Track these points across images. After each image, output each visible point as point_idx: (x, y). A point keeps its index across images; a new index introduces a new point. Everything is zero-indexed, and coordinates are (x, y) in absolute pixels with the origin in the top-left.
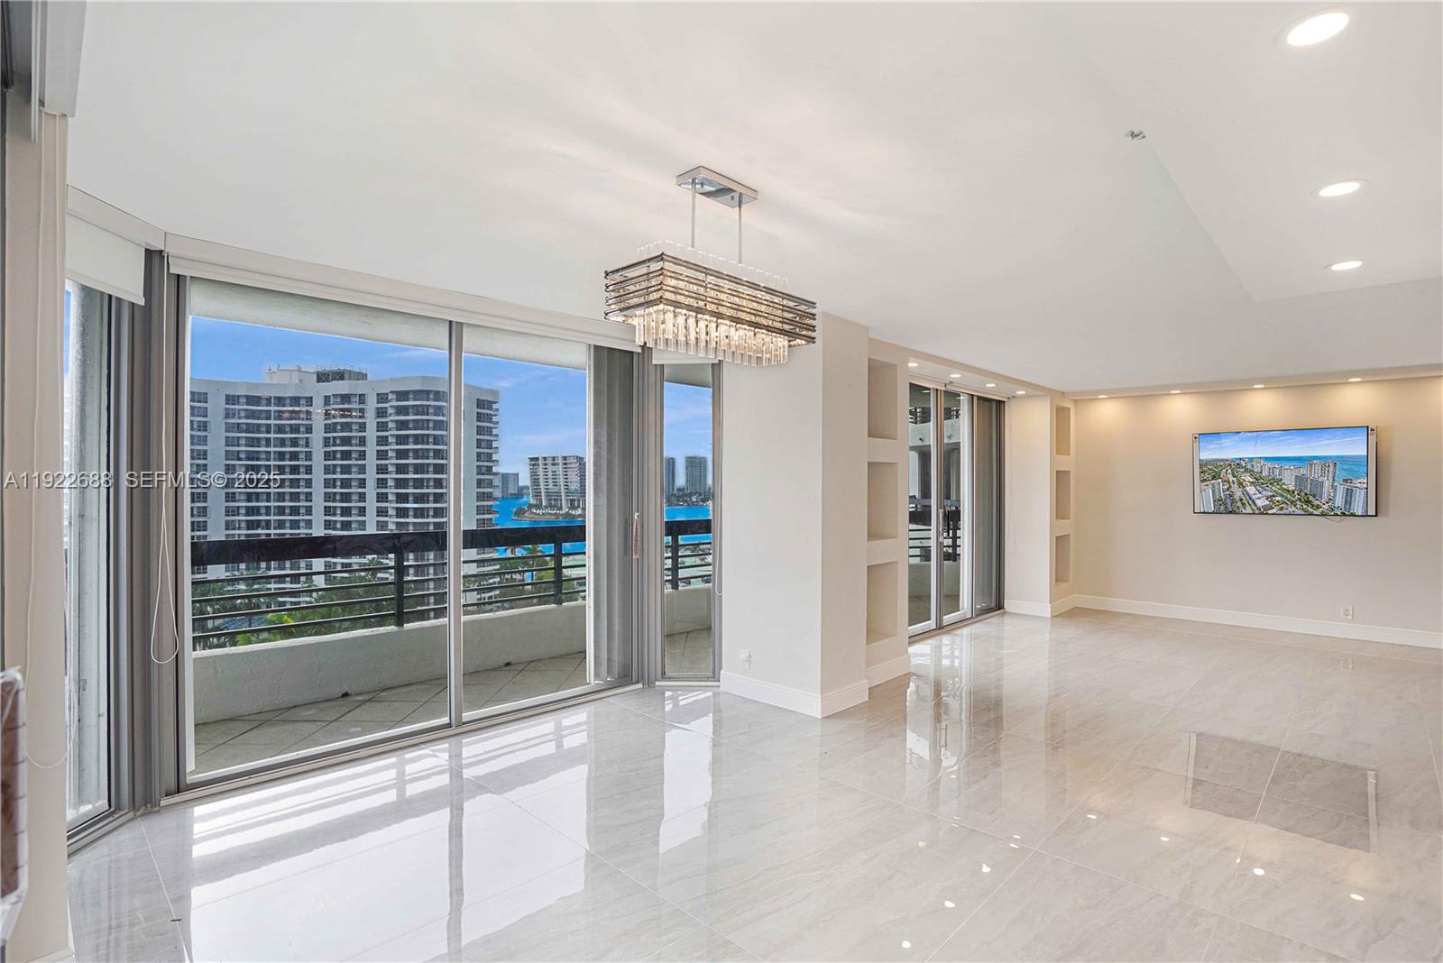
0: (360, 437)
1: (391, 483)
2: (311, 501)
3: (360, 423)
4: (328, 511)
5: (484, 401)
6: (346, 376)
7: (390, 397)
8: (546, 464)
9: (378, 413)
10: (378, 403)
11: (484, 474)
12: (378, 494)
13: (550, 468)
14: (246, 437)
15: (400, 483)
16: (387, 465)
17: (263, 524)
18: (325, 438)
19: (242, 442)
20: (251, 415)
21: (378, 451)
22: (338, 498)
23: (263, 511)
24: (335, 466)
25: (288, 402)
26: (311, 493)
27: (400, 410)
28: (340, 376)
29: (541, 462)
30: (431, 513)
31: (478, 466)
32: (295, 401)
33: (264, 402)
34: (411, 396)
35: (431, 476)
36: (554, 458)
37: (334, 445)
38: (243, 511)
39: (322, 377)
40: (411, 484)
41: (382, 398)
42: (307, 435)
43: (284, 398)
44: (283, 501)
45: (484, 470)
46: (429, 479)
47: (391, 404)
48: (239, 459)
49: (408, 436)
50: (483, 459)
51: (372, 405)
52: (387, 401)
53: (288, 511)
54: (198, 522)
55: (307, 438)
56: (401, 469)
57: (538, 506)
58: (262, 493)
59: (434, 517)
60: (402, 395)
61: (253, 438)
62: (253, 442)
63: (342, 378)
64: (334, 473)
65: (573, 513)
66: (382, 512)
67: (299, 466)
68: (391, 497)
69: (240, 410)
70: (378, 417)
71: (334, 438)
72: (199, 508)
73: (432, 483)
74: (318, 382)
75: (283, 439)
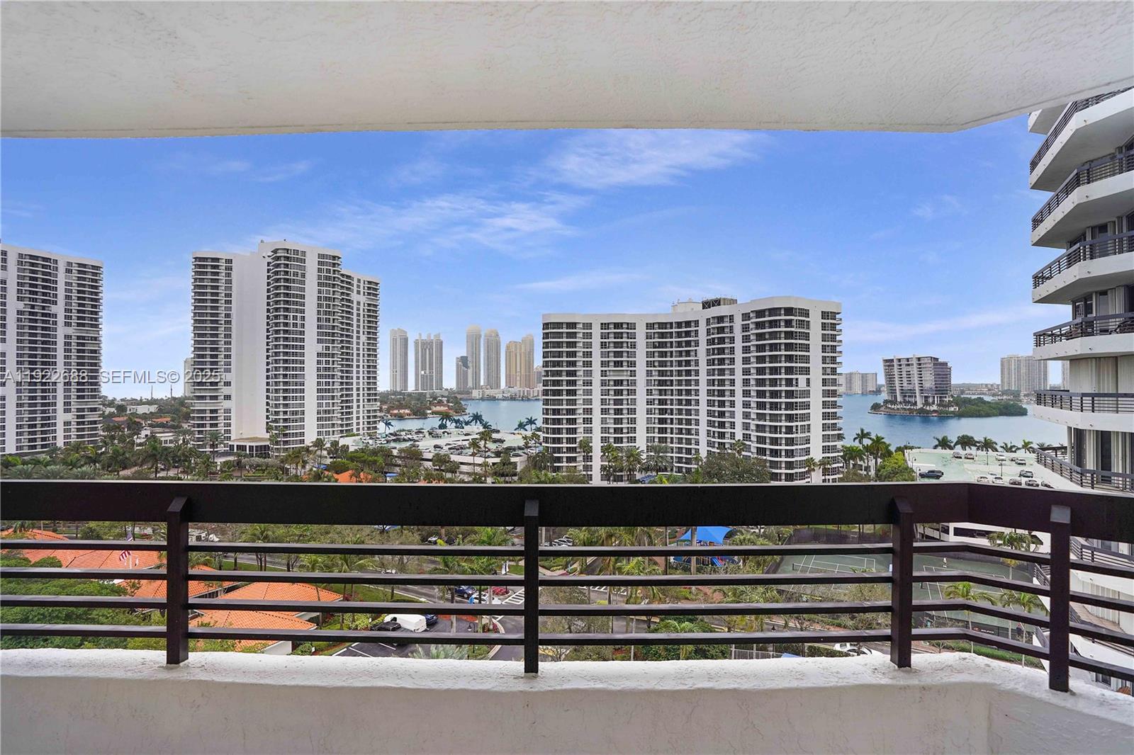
0: (731, 348)
1: (753, 382)
2: (698, 395)
3: (731, 337)
4: (710, 403)
5: (828, 313)
6: (722, 303)
7: (751, 315)
8: (900, 365)
9: (743, 328)
10: (743, 321)
11: (828, 374)
12: (743, 391)
13: (904, 369)
14: (658, 351)
15: (760, 382)
16: (749, 368)
17: (669, 411)
18: (707, 349)
19: (656, 354)
20: (662, 335)
21: (743, 358)
22: (716, 393)
23: (669, 402)
24: (714, 369)
25: (684, 325)
26: (698, 390)
27: (758, 325)
28: (717, 302)
29: (895, 363)
30: (783, 406)
31: (823, 368)
32: (688, 324)
33: (668, 326)
34: (767, 313)
35: (783, 376)
36: (908, 360)
37: (713, 354)
38: (657, 402)
39: (707, 305)
40: (768, 383)
41: (746, 316)
42: (696, 348)
43: (681, 323)
44: (681, 396)
45: (829, 371)
46: (781, 379)
47: (752, 321)
48: (654, 366)
49: (765, 345)
50: (827, 362)
51: (738, 322)
52: (749, 318)
53: (684, 402)
54: (631, 409)
55: (696, 350)
56: (760, 371)
57: (894, 402)
58: (668, 389)
59: (786, 409)
60: (760, 313)
61: (662, 352)
62: (663, 354)
63: (719, 305)
64: (714, 375)
65: (928, 408)
66: (747, 405)
67: (691, 370)
68: (753, 393)
69: (654, 333)
70: (743, 331)
71: (713, 349)
72: (631, 399)
73: (784, 382)
74: (703, 309)
75: (681, 352)
